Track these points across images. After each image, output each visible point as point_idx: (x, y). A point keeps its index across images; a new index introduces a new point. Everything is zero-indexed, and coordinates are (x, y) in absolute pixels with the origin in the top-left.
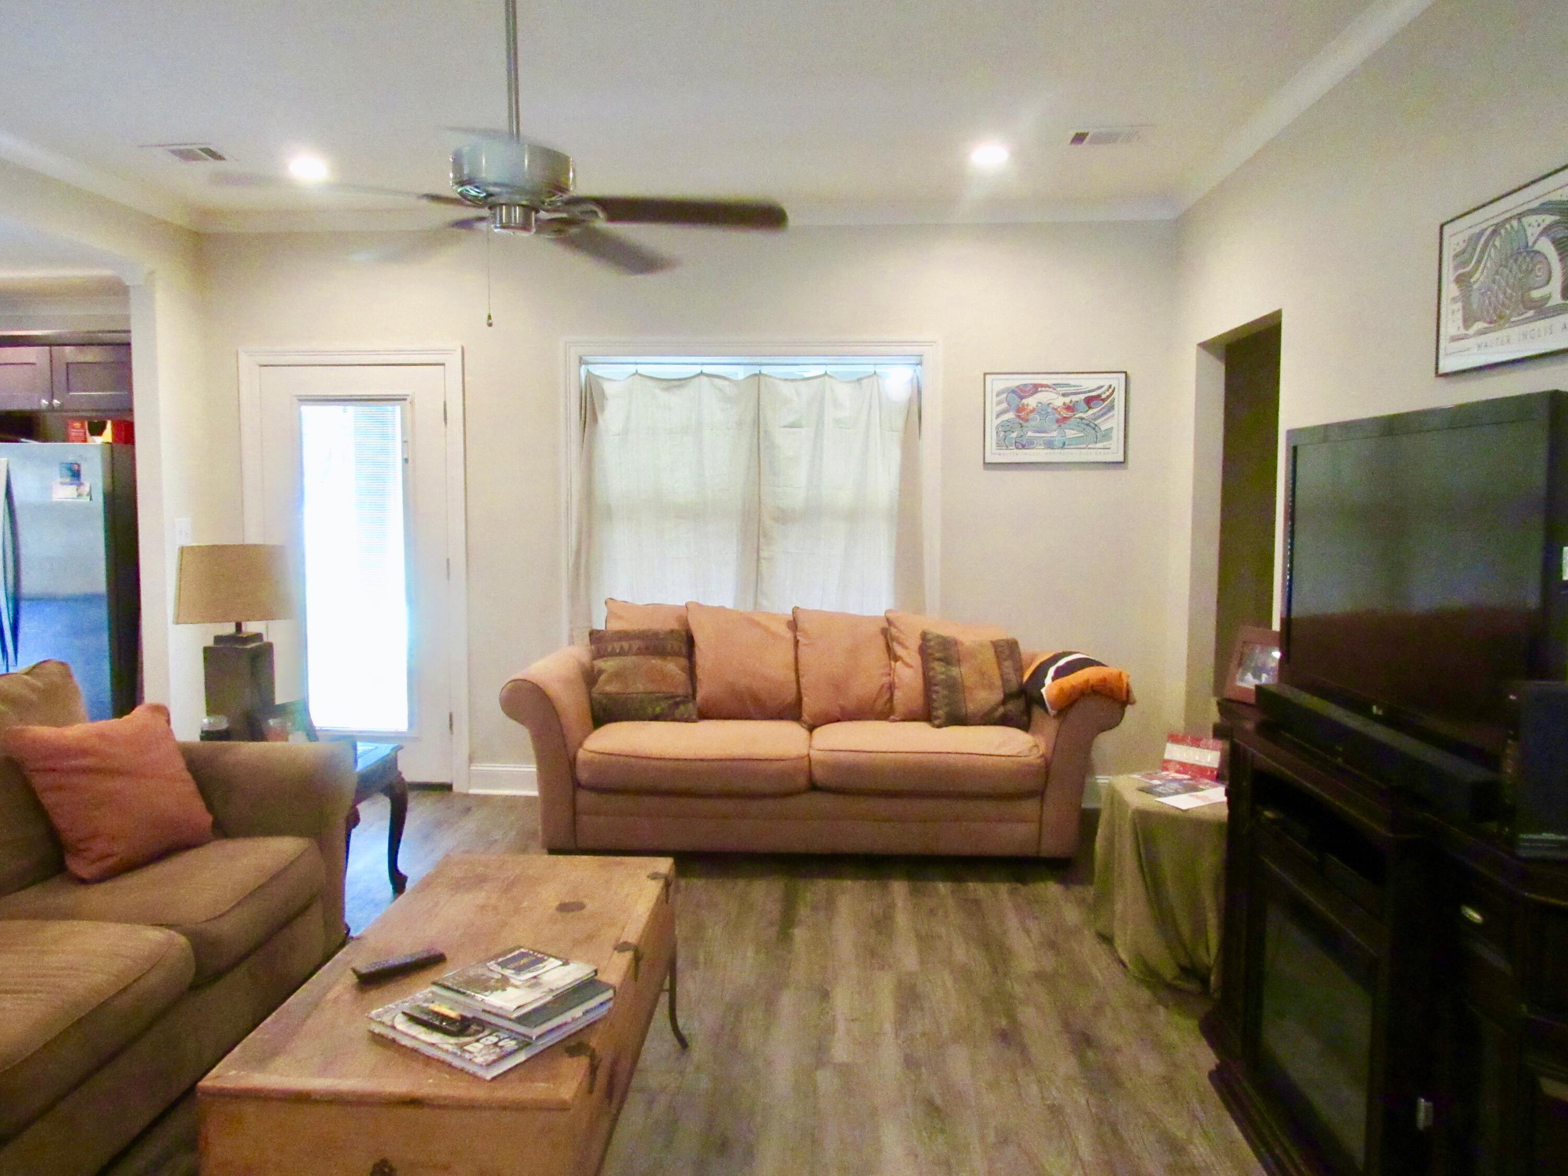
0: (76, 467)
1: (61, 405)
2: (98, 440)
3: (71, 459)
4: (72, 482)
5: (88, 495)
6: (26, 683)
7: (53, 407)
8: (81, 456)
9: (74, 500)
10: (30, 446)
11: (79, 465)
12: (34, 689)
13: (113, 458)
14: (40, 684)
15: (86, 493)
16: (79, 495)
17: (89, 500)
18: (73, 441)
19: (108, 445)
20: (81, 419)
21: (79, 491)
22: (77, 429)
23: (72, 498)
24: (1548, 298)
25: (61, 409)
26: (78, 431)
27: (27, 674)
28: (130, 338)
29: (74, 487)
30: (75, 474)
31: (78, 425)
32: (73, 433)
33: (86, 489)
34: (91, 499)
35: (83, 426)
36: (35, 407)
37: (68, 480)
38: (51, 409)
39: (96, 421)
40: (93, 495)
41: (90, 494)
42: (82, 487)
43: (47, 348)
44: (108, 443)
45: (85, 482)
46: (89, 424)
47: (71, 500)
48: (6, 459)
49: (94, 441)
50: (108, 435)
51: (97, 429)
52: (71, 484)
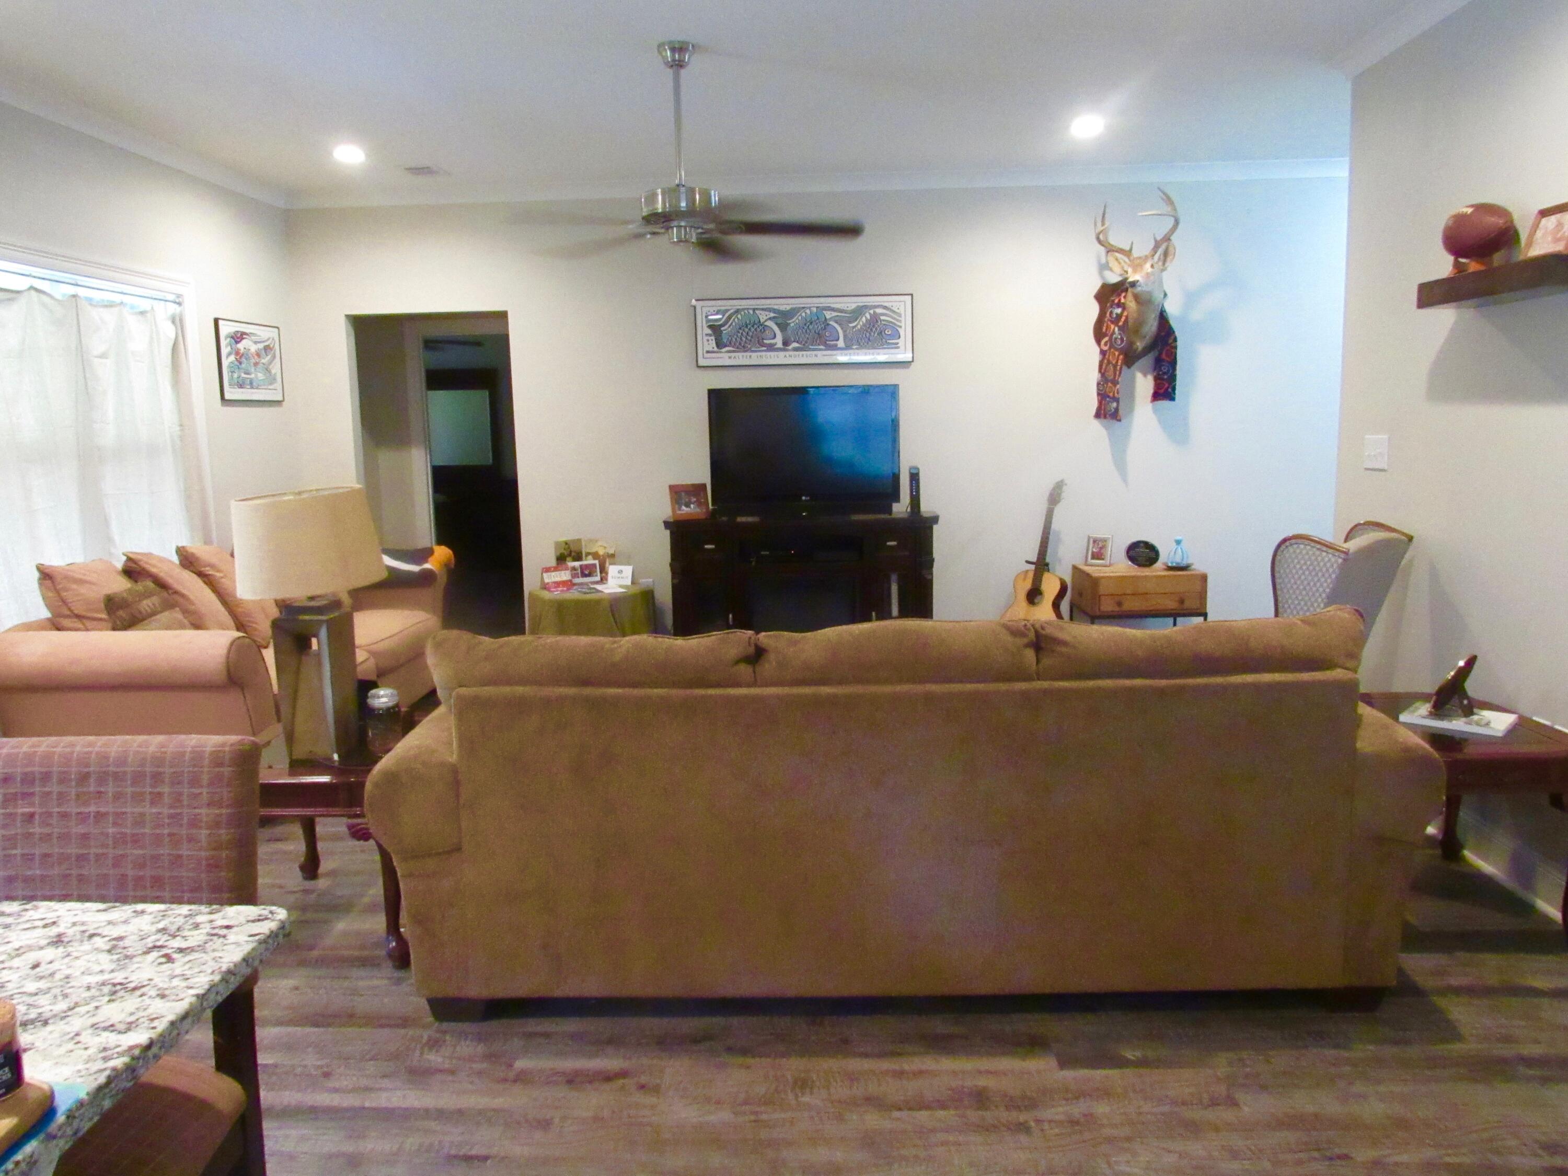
24: (776, 344)
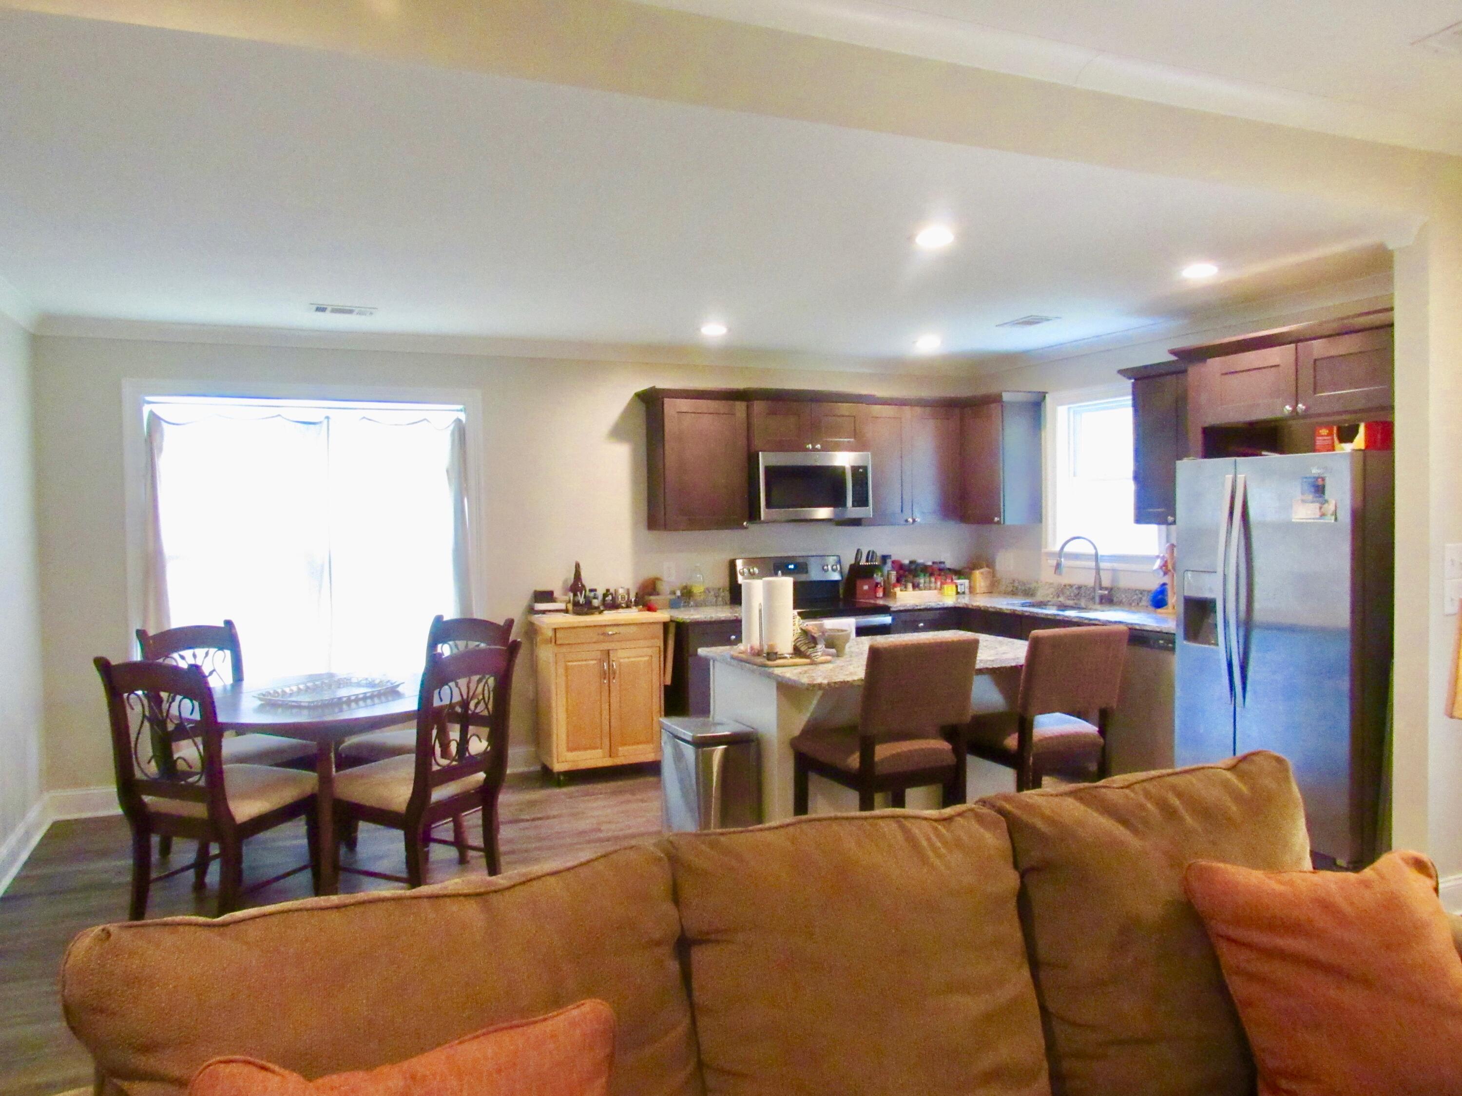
0: (1320, 482)
1: (1306, 410)
2: (1348, 447)
3: (1315, 471)
4: (1315, 499)
5: (1332, 515)
6: (1226, 785)
7: (1297, 413)
8: (1326, 468)
9: (1315, 521)
10: (1271, 458)
11: (1323, 479)
12: (1238, 797)
13: (1365, 470)
14: (1244, 789)
15: (1331, 512)
16: (1323, 515)
17: (1333, 521)
18: (1319, 451)
19: (1361, 452)
20: (1329, 426)
21: (1322, 510)
22: (1324, 436)
23: (1313, 519)
25: (1306, 415)
26: (1325, 438)
27: (1228, 769)
28: (1393, 317)
29: (1317, 505)
30: (1319, 489)
31: (1324, 432)
32: (1319, 441)
33: (1330, 507)
34: (1336, 519)
35: (1330, 434)
36: (1279, 415)
37: (1310, 497)
38: (1295, 414)
39: (1347, 425)
40: (1338, 515)
41: (1335, 513)
42: (1326, 505)
43: (1293, 345)
44: (1360, 450)
45: (1330, 500)
46: (1339, 429)
47: (1312, 521)
48: (1244, 475)
49: (1343, 449)
50: (1360, 441)
51: (1347, 435)
52: (1313, 502)
